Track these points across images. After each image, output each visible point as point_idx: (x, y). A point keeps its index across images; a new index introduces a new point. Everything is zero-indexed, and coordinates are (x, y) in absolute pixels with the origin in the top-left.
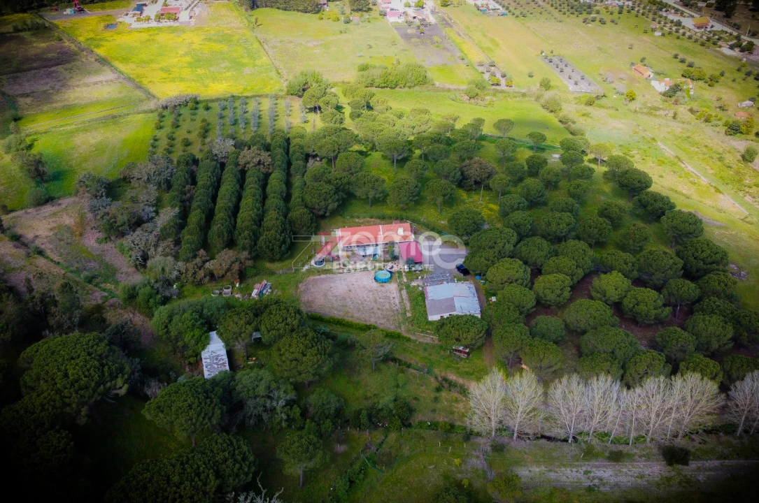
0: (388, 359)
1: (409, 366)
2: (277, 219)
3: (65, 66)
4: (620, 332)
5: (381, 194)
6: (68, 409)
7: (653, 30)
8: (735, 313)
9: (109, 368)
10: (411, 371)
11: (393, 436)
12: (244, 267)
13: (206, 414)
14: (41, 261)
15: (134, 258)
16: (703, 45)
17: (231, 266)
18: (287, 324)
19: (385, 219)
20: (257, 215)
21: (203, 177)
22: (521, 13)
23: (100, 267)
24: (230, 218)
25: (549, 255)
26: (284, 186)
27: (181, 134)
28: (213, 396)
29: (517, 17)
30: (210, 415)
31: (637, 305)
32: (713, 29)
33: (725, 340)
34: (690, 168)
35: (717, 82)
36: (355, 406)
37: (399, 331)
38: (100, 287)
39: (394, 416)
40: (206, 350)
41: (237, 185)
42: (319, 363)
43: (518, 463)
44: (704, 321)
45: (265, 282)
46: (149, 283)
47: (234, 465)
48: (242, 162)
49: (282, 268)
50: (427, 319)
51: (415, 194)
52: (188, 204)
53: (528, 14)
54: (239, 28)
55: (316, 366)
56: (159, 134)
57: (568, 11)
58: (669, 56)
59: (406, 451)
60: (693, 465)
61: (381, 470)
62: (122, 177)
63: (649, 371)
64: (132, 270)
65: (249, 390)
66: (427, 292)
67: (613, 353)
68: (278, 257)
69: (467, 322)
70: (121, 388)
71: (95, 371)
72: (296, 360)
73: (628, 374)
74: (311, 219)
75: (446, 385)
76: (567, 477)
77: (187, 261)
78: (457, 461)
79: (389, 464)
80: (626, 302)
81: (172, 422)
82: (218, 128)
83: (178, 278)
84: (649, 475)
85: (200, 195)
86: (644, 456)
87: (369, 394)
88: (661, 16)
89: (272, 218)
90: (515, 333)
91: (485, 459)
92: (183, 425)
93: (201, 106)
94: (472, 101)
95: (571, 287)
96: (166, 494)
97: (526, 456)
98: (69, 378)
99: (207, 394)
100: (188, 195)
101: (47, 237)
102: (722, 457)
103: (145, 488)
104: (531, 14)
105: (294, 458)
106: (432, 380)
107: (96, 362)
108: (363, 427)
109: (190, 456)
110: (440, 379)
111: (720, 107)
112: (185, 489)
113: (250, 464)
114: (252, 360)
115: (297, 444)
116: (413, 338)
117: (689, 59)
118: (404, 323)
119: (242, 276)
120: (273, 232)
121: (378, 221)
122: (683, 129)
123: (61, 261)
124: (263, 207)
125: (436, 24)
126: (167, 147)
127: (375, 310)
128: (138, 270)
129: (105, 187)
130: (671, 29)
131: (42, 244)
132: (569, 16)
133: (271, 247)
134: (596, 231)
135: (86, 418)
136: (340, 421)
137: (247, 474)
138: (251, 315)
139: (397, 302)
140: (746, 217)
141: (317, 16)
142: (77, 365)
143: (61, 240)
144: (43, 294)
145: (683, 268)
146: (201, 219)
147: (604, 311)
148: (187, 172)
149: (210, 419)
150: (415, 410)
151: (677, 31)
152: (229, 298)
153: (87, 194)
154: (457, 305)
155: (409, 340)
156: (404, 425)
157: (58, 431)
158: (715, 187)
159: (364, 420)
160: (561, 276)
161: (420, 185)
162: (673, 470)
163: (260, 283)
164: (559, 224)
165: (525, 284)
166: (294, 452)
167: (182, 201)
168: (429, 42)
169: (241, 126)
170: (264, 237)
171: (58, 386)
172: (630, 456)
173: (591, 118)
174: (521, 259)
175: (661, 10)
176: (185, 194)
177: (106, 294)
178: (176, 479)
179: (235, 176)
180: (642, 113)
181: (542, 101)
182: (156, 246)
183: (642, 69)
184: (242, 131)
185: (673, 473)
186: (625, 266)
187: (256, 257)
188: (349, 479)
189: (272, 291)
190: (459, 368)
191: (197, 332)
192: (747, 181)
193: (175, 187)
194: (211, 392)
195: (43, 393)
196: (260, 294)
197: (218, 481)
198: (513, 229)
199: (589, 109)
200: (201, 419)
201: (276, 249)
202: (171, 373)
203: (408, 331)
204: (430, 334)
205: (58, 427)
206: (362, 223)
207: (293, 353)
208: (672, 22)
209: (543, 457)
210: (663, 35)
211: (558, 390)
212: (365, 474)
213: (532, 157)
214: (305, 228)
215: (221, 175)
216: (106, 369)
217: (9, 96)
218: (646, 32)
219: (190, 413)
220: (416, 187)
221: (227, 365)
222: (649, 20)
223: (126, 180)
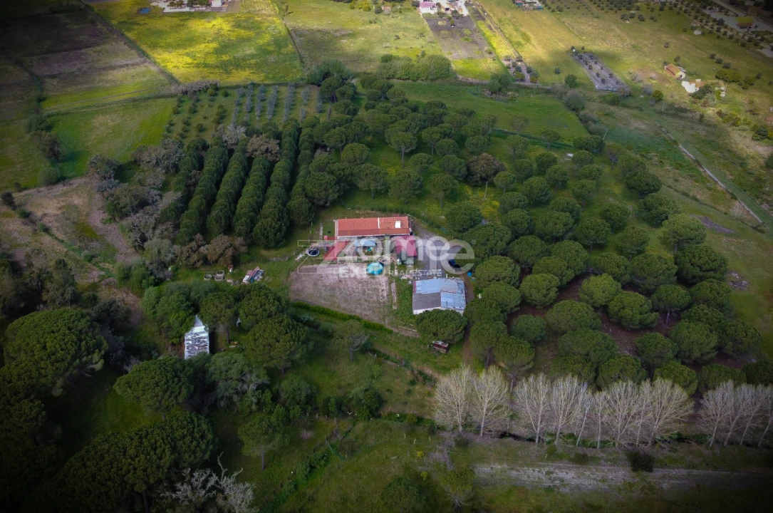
0: (366, 349)
1: (387, 358)
2: (275, 207)
3: (94, 49)
4: (597, 335)
5: (383, 187)
6: (43, 380)
7: (693, 29)
8: (723, 321)
9: (87, 343)
10: (389, 362)
11: (361, 425)
12: (238, 253)
13: (172, 393)
14: (46, 239)
15: (133, 239)
16: (743, 45)
17: (224, 251)
18: (265, 310)
19: (385, 212)
20: (257, 203)
21: (210, 162)
22: (558, 8)
23: (101, 247)
24: (230, 204)
25: (541, 255)
26: (287, 175)
27: (197, 119)
28: (182, 376)
29: (553, 11)
30: (176, 393)
31: (623, 308)
32: (757, 29)
33: (706, 349)
34: (708, 172)
35: (752, 84)
36: (327, 393)
37: (383, 323)
38: (99, 266)
39: (363, 406)
40: (190, 332)
41: (242, 172)
42: (292, 349)
43: (481, 459)
44: (688, 328)
45: (258, 269)
46: (144, 264)
47: (192, 442)
48: (250, 149)
49: (275, 256)
50: (412, 313)
51: (416, 187)
52: (192, 188)
53: (565, 9)
54: (270, 16)
55: (288, 352)
56: (176, 119)
57: (607, 6)
58: (706, 56)
59: (371, 441)
60: (658, 472)
61: (344, 458)
62: (133, 160)
63: (621, 375)
64: (131, 250)
65: (221, 373)
66: (415, 287)
67: (587, 355)
68: (273, 244)
69: (446, 317)
70: (96, 363)
71: (72, 345)
72: (269, 345)
73: (600, 377)
74: (310, 209)
75: (421, 378)
76: (529, 477)
77: (183, 244)
78: (419, 454)
79: (352, 452)
80: (611, 305)
81: (138, 398)
82: (233, 115)
83: (173, 261)
84: (612, 480)
85: (204, 179)
86: (610, 460)
87: (343, 384)
88: (704, 15)
89: (271, 205)
90: (491, 331)
91: (449, 454)
92: (147, 401)
93: (220, 92)
94: (494, 96)
95: (558, 288)
96: (120, 465)
97: (490, 453)
98: (47, 349)
99: (176, 373)
100: (194, 180)
101: (55, 215)
102: (691, 466)
103: (102, 458)
104: (568, 8)
105: (253, 439)
106: (409, 373)
107: (74, 337)
108: (331, 414)
109: (149, 430)
110: (416, 372)
111: (751, 111)
112: (139, 461)
113: (208, 442)
114: (234, 344)
115: (257, 426)
116: (395, 330)
117: (726, 60)
118: (388, 316)
119: (236, 262)
120: (269, 219)
121: (378, 213)
122: (708, 132)
123: (65, 239)
124: (264, 195)
125: (468, 16)
126: (181, 131)
127: (363, 302)
128: (137, 251)
129: (114, 169)
130: (712, 28)
131: (50, 222)
132: (607, 12)
133: (266, 235)
134: (593, 233)
135: (62, 390)
136: (310, 408)
137: (204, 452)
138: (232, 299)
139: (385, 294)
140: (759, 226)
141: (349, 5)
142: (55, 338)
143: (67, 219)
144: (41, 270)
145: (677, 274)
146: (202, 203)
147: (586, 313)
148: (195, 157)
149: (176, 397)
150: (386, 401)
151: (718, 30)
152: (221, 283)
153: (97, 176)
154: (443, 300)
155: (391, 332)
156: (374, 416)
157: (32, 401)
158: (732, 194)
159: (333, 408)
160: (550, 276)
161: (422, 179)
162: (637, 476)
163: (253, 270)
164: (556, 224)
165: (512, 282)
166: (253, 433)
167: (188, 186)
168: (458, 35)
169: (256, 114)
170: (260, 224)
171: (36, 357)
172: (595, 460)
173: (614, 117)
174: (512, 257)
175: (705, 7)
176: (191, 179)
177: (103, 273)
178: (132, 451)
179: (241, 163)
180: (667, 115)
181: (565, 99)
182: (154, 229)
183: (674, 68)
184: (257, 118)
185: (637, 479)
186: (618, 269)
187: (252, 244)
188: (310, 464)
189: (264, 278)
190: (436, 363)
191: (182, 314)
192: (767, 189)
193: (182, 171)
194: (181, 372)
195: (21, 363)
196: (252, 279)
197: (173, 457)
198: (509, 226)
199: (613, 108)
200: (166, 397)
201: (271, 236)
202: (153, 352)
203: (391, 324)
204: (412, 328)
205: (32, 397)
206: (362, 215)
207: (267, 339)
208: (714, 20)
209: (507, 455)
210: (703, 34)
211: (524, 389)
212: (327, 461)
213: (542, 155)
214: (302, 217)
215: (228, 162)
216: (83, 343)
217: (37, 77)
218: (685, 30)
219: (156, 390)
220: (418, 180)
221: (208, 347)
222: (691, 18)
223: (136, 163)
